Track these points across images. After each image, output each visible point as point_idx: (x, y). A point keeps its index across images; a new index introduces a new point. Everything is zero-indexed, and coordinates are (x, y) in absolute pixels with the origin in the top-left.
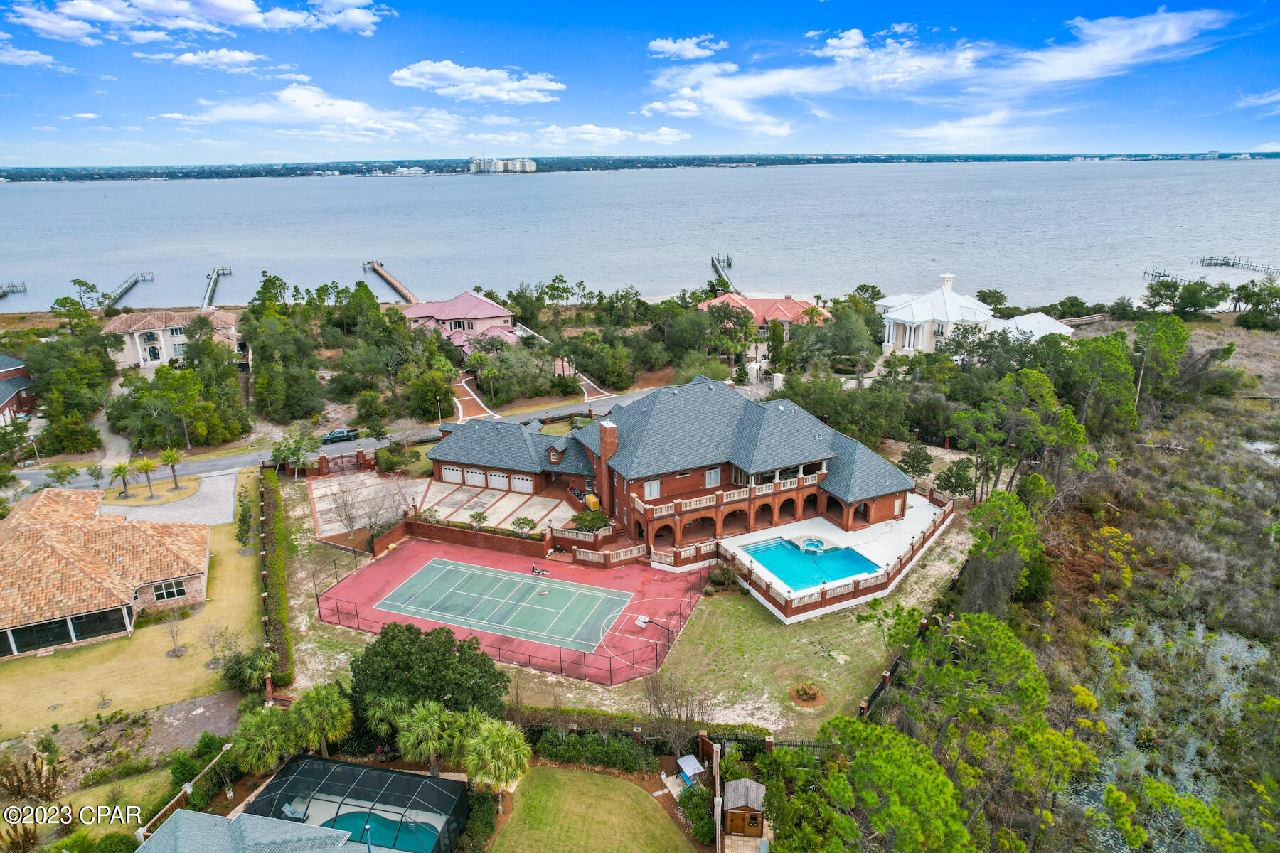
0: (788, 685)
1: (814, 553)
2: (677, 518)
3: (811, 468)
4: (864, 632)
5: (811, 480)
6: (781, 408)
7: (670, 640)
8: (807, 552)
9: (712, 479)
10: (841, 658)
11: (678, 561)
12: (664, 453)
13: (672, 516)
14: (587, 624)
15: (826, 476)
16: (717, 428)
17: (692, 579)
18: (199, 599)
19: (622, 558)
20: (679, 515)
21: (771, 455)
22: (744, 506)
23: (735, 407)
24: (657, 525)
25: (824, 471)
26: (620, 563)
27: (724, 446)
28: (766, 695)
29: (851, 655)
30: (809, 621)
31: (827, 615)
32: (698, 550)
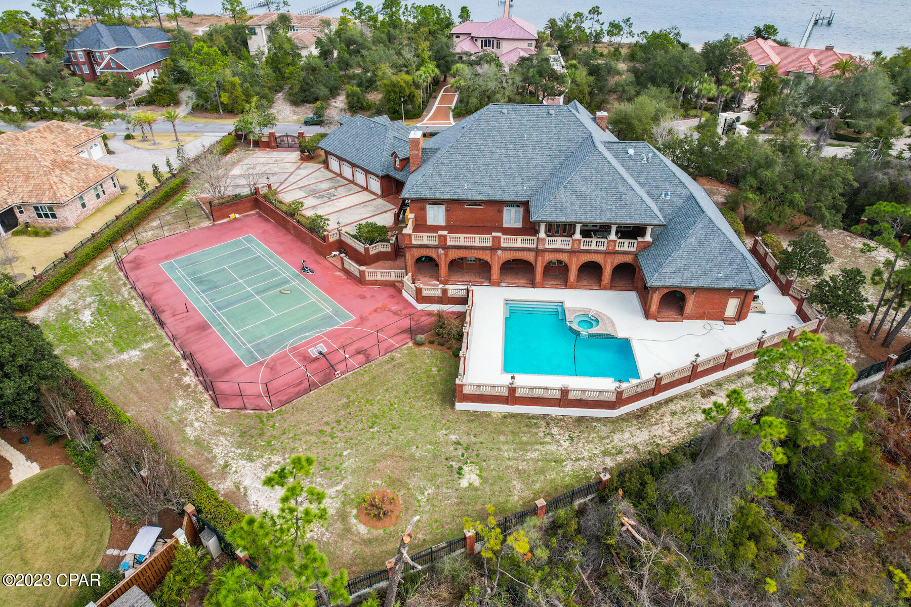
0: (375, 485)
1: (577, 333)
2: (441, 251)
3: (632, 232)
4: (535, 455)
5: (627, 246)
6: (631, 151)
7: (327, 378)
8: (571, 329)
9: (511, 218)
10: (471, 477)
11: (421, 298)
12: (456, 177)
13: (436, 247)
14: (282, 334)
15: (648, 245)
16: (535, 161)
17: (426, 321)
18: (68, 225)
19: (379, 278)
20: (443, 248)
21: (572, 204)
22: (530, 257)
23: (571, 140)
24: (417, 253)
25: (648, 238)
26: (375, 283)
27: (532, 183)
28: (339, 488)
29: (484, 480)
30: (487, 415)
31: (513, 415)
32: (445, 291)
